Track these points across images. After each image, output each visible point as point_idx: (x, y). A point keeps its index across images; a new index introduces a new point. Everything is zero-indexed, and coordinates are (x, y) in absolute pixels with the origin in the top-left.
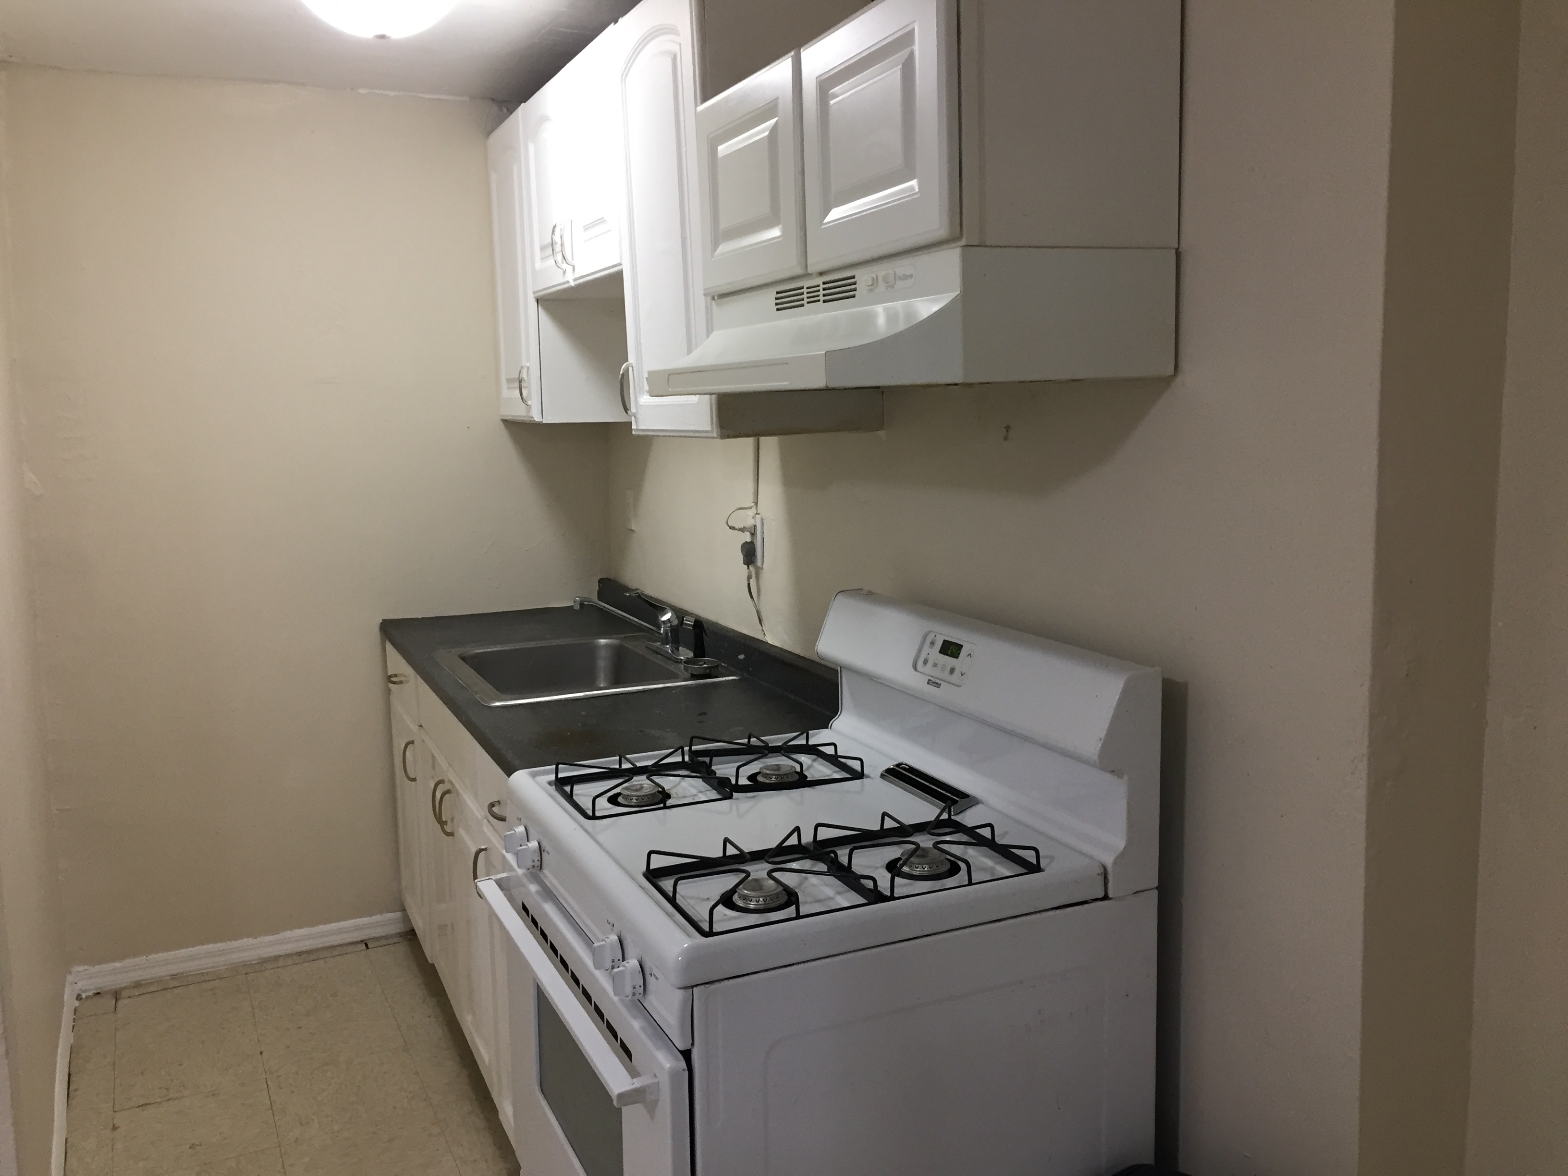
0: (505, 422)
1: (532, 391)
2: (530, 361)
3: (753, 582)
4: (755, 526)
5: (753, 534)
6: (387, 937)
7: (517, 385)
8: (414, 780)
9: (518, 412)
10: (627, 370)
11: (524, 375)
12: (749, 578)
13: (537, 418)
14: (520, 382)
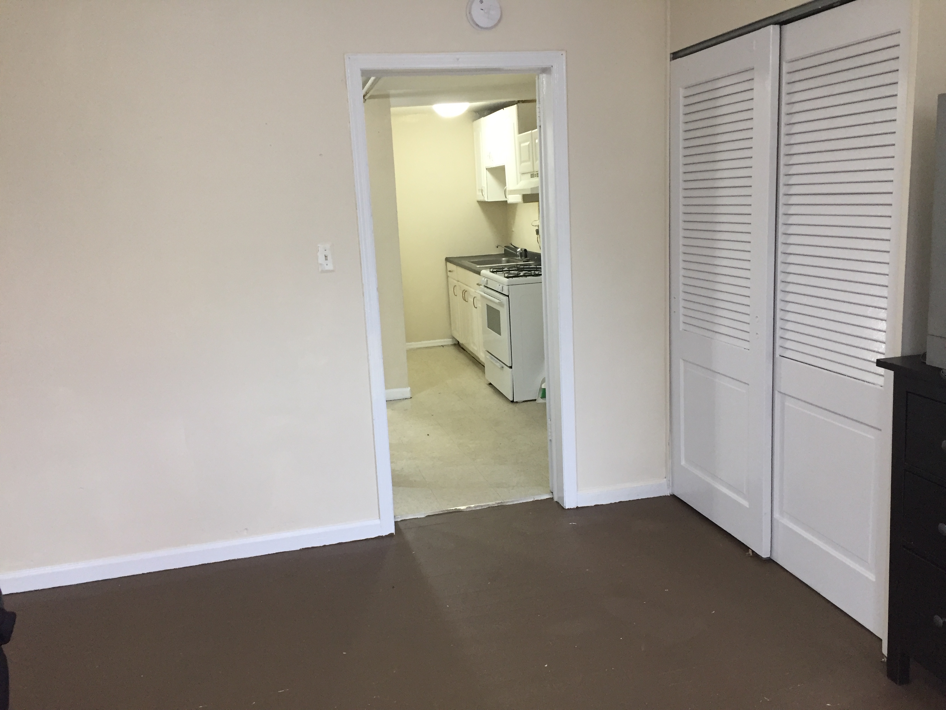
0: (478, 201)
1: (485, 193)
2: (484, 185)
3: (538, 239)
4: (539, 225)
5: (538, 227)
6: (448, 345)
7: (481, 191)
8: (456, 296)
9: (481, 199)
10: (506, 188)
11: (483, 189)
12: (538, 238)
13: (486, 200)
14: (482, 191)
